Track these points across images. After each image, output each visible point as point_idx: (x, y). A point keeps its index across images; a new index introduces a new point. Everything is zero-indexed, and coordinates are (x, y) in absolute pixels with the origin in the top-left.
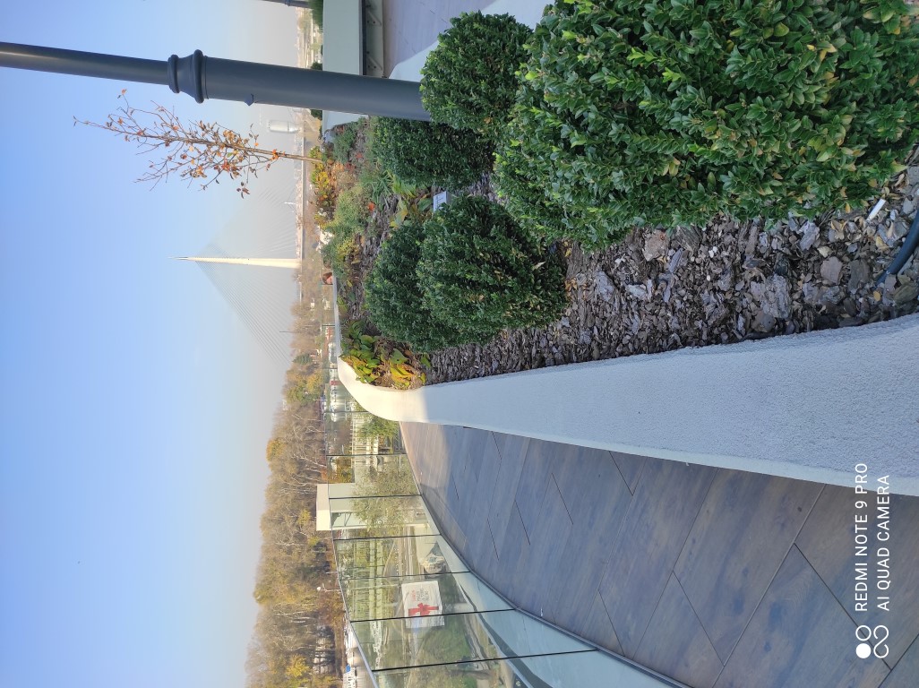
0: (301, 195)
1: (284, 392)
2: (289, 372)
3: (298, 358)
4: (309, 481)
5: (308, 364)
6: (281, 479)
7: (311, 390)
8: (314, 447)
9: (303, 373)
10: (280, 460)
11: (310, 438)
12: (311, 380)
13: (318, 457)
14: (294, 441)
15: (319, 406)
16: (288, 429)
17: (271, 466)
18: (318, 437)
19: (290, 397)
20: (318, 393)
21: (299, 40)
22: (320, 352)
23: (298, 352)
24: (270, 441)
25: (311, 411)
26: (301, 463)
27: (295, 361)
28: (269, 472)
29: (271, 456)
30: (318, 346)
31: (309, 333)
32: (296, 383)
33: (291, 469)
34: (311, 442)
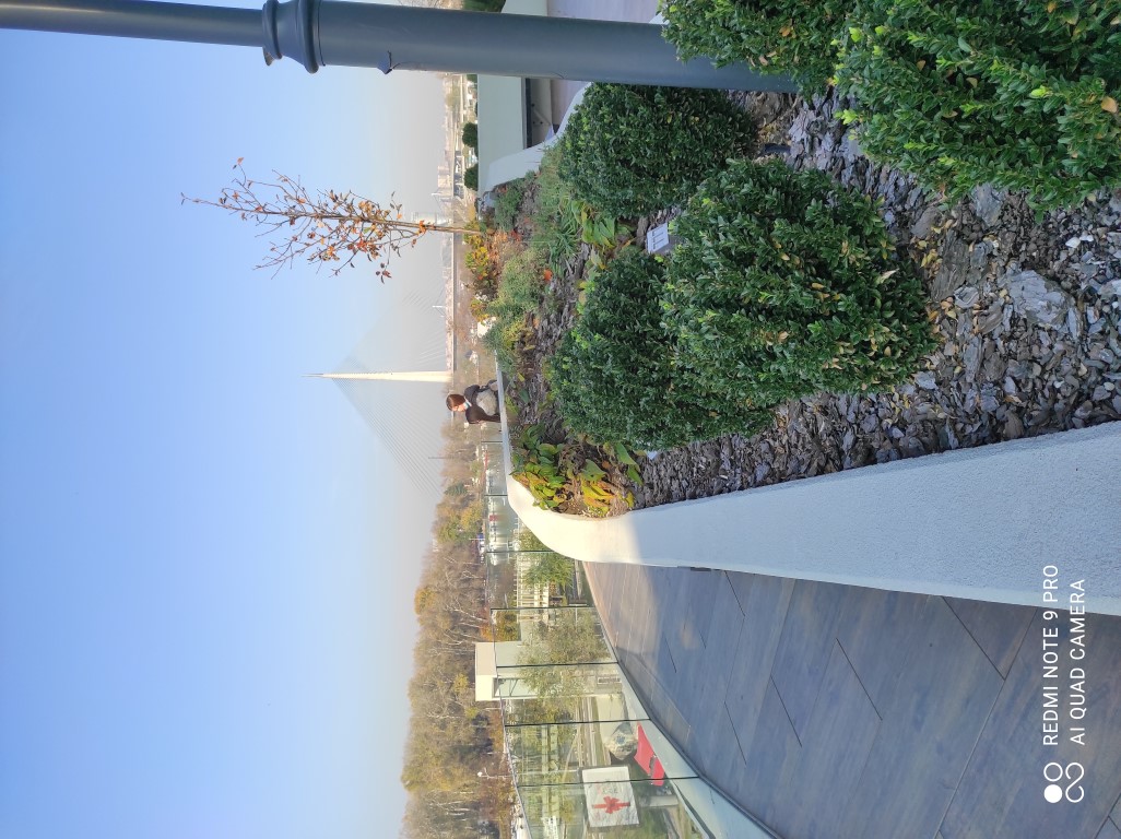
0: (451, 297)
1: (434, 530)
2: (441, 506)
3: (450, 489)
4: (466, 638)
5: (462, 496)
6: (432, 636)
7: (467, 527)
8: (471, 596)
9: (456, 507)
10: (430, 612)
11: (465, 585)
12: (466, 514)
13: (476, 608)
14: (447, 589)
15: (476, 547)
16: (439, 575)
17: (420, 620)
18: (476, 584)
19: (441, 536)
20: (475, 531)
21: (448, 119)
22: (476, 481)
23: (450, 481)
24: (418, 590)
25: (466, 553)
26: (455, 617)
27: (446, 493)
28: (418, 627)
29: (420, 609)
30: (474, 473)
31: (463, 459)
32: (448, 519)
33: (444, 624)
34: (466, 590)
